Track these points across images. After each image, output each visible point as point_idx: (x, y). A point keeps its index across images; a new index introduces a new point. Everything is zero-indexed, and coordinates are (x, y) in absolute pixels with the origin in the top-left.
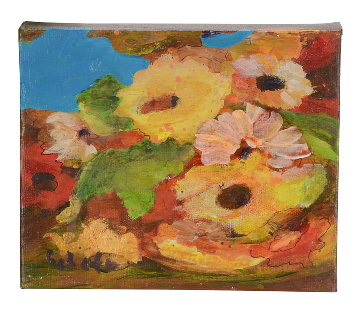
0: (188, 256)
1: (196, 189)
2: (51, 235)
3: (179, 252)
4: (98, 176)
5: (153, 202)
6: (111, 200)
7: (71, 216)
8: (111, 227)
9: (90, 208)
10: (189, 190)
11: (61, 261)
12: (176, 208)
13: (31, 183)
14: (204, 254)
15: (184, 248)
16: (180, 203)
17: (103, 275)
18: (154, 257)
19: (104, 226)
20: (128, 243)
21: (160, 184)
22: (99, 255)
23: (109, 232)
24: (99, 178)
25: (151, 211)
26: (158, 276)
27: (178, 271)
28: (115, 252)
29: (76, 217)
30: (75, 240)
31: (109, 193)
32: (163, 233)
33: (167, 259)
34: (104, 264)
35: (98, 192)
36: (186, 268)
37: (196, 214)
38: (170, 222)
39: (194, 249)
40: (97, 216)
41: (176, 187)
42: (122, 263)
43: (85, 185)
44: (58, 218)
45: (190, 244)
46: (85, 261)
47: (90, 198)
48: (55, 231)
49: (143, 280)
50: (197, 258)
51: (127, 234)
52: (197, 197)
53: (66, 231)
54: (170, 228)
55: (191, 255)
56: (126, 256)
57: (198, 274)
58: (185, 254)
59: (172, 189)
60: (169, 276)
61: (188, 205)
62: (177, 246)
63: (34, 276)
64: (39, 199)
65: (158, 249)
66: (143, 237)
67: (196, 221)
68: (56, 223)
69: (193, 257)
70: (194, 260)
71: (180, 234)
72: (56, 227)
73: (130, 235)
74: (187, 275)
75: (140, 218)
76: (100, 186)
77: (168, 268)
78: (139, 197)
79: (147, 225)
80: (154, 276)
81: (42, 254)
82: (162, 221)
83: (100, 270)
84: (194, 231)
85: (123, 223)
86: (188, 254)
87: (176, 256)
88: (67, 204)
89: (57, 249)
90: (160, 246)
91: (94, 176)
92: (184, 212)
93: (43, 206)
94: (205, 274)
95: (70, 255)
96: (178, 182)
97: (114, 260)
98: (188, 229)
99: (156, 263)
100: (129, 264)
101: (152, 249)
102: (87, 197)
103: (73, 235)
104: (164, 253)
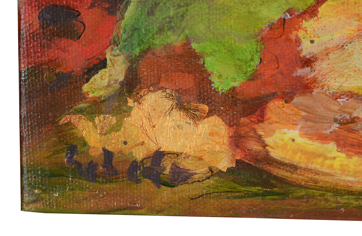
0: (320, 160)
1: (337, 37)
2: (74, 119)
3: (304, 152)
4: (157, 13)
5: (257, 61)
6: (181, 56)
7: (109, 85)
8: (181, 106)
9: (144, 72)
10: (326, 38)
11: (92, 166)
12: (300, 72)
13: (37, 24)
14: (349, 156)
15: (314, 146)
16: (308, 62)
17: (166, 191)
18: (257, 161)
19: (168, 104)
20: (212, 134)
21: (272, 27)
22: (159, 155)
23: (178, 115)
24: (159, 16)
25: (253, 77)
26: (264, 195)
27: (301, 186)
28: (187, 150)
29: (117, 86)
30: (116, 128)
31: (178, 44)
32: (274, 118)
33: (280, 164)
34: (167, 172)
35: (158, 42)
36: (316, 182)
37: (336, 84)
38: (288, 98)
39: (332, 147)
40: (156, 86)
41: (301, 34)
42: (201, 170)
43: (135, 29)
44: (86, 88)
45: (323, 138)
46: (135, 165)
47: (144, 52)
48: (81, 111)
49: (237, 202)
50: (336, 164)
51: (210, 119)
52: (339, 52)
53: (100, 113)
54: (287, 109)
55: (326, 158)
56: (206, 158)
57: (336, 191)
58: (315, 155)
59: (293, 37)
60: (284, 195)
61: (321, 66)
62: (300, 140)
63: (44, 191)
64: (52, 53)
65: (265, 146)
66: (238, 125)
67: (336, 96)
68: (83, 97)
69: (328, 162)
70: (331, 166)
71: (306, 119)
72: (82, 105)
73: (215, 120)
74: (317, 193)
75: (234, 89)
76: (161, 30)
77: (282, 180)
78: (231, 51)
79: (246, 102)
80: (256, 195)
81: (58, 152)
82: (273, 96)
83: (160, 182)
84: (332, 115)
85: (202, 99)
86: (320, 156)
87: (298, 159)
88: (103, 64)
89: (85, 144)
90: (269, 140)
91: (151, 13)
92: (315, 80)
93: (59, 66)
94: (351, 193)
95: (108, 155)
96: (305, 24)
97: (186, 164)
98: (321, 111)
99: (261, 171)
100: (213, 172)
101: (255, 146)
102: (137, 51)
103: (114, 120)
104: (275, 154)
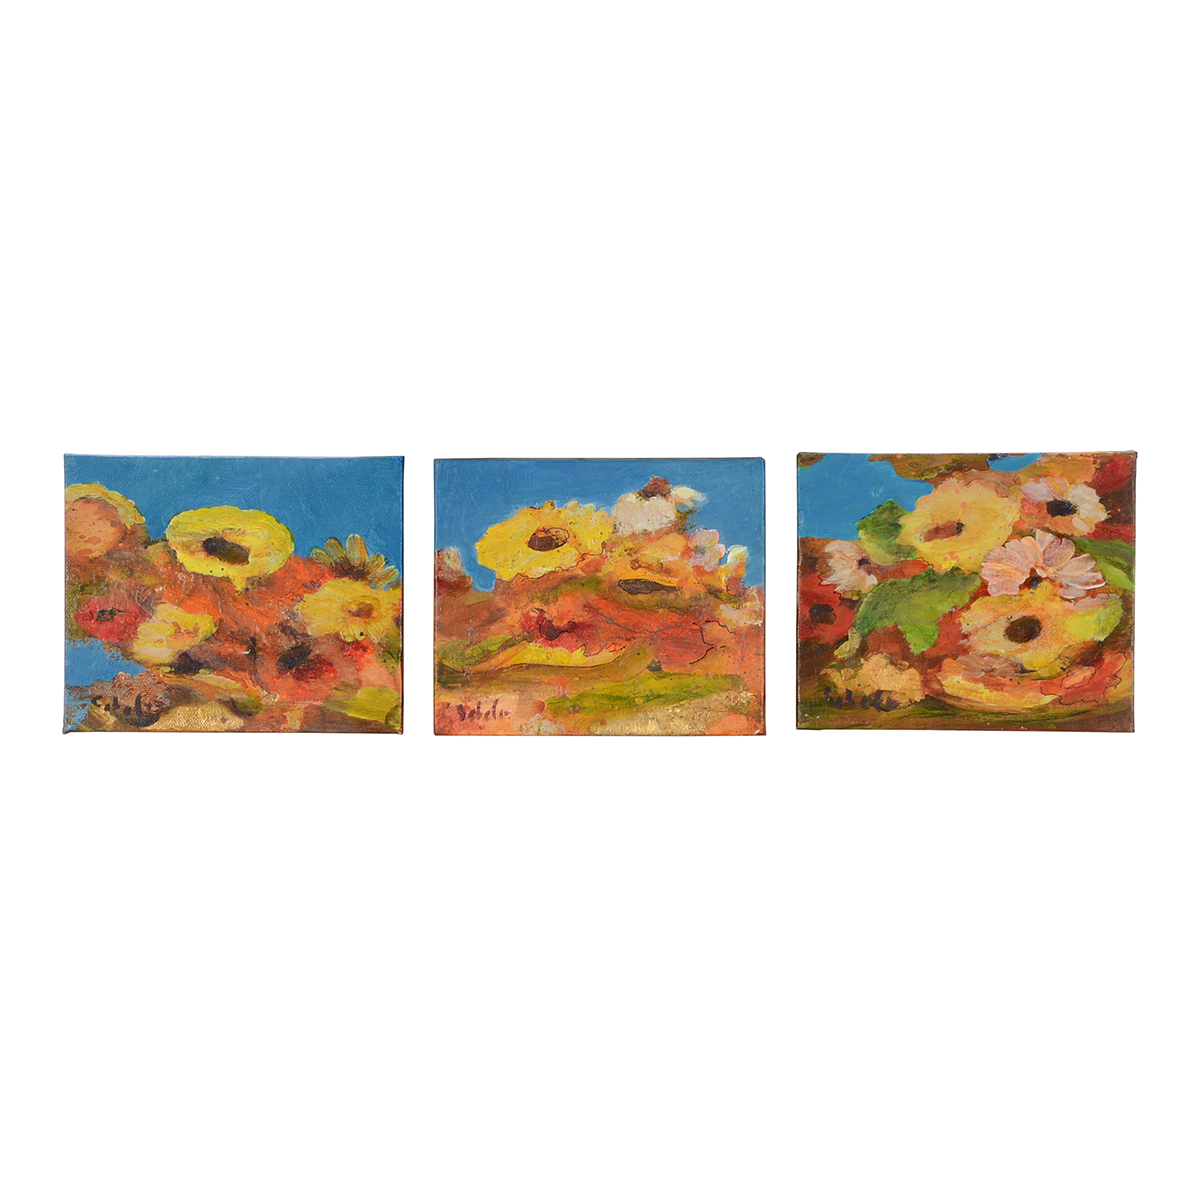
0: (974, 694)
1: (982, 622)
2: (829, 671)
3: (965, 689)
4: (878, 609)
5: (937, 636)
6: (892, 633)
7: (850, 651)
8: (892, 663)
9: (870, 643)
10: (976, 622)
11: (840, 699)
12: (962, 642)
13: (808, 615)
14: (991, 691)
15: (970, 685)
16: (966, 636)
17: (884, 714)
18: (938, 694)
19: (884, 661)
20: (910, 679)
21: (944, 616)
22: (879, 693)
23: (891, 668)
24: (879, 610)
25: (934, 646)
26: (941, 715)
27: (963, 710)
28: (897, 690)
29: (855, 651)
30: (854, 677)
31: (890, 626)
32: (947, 669)
33: (951, 697)
34: (884, 702)
35: (879, 625)
36: (972, 707)
37: (982, 649)
38: (955, 657)
39: (981, 685)
40: (877, 651)
41: (961, 620)
42: (904, 701)
43: (865, 618)
44: (836, 652)
45: (976, 681)
46: (865, 699)
47: (870, 632)
48: (833, 667)
49: (926, 720)
50: (984, 696)
51: (910, 670)
52: (984, 630)
53: (844, 667)
54: (954, 664)
55: (978, 693)
56: (908, 694)
57: (985, 713)
58: (971, 691)
59: (957, 622)
60: (954, 715)
61: (974, 639)
62: (962, 682)
63: (811, 715)
64: (816, 632)
65: (942, 686)
66: (926, 674)
67: (982, 656)
68: (835, 658)
69: (979, 695)
70: (981, 698)
71: (965, 670)
72: (834, 663)
73: (913, 671)
74: (973, 714)
75: (923, 652)
76: (880, 618)
77: (952, 706)
78: (921, 630)
79: (930, 660)
80: (938, 715)
81: (819, 691)
82: (946, 656)
83: (880, 709)
84: (980, 667)
85: (905, 658)
86: (974, 691)
87: (961, 694)
88: (846, 638)
89: (835, 686)
90: (943, 682)
91: (874, 608)
92: (970, 647)
93: (820, 640)
94: (993, 713)
95: (849, 692)
96: (963, 614)
97: (895, 697)
98: (974, 665)
99: (940, 701)
100: (912, 702)
101: (936, 686)
102: (866, 631)
103: (853, 671)
104: (948, 691)
